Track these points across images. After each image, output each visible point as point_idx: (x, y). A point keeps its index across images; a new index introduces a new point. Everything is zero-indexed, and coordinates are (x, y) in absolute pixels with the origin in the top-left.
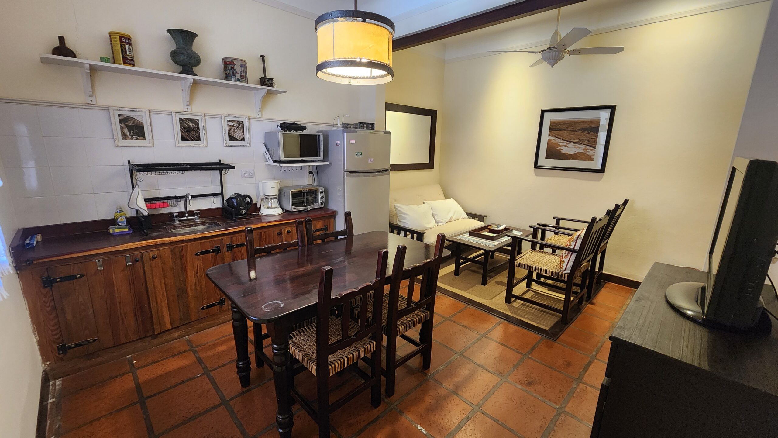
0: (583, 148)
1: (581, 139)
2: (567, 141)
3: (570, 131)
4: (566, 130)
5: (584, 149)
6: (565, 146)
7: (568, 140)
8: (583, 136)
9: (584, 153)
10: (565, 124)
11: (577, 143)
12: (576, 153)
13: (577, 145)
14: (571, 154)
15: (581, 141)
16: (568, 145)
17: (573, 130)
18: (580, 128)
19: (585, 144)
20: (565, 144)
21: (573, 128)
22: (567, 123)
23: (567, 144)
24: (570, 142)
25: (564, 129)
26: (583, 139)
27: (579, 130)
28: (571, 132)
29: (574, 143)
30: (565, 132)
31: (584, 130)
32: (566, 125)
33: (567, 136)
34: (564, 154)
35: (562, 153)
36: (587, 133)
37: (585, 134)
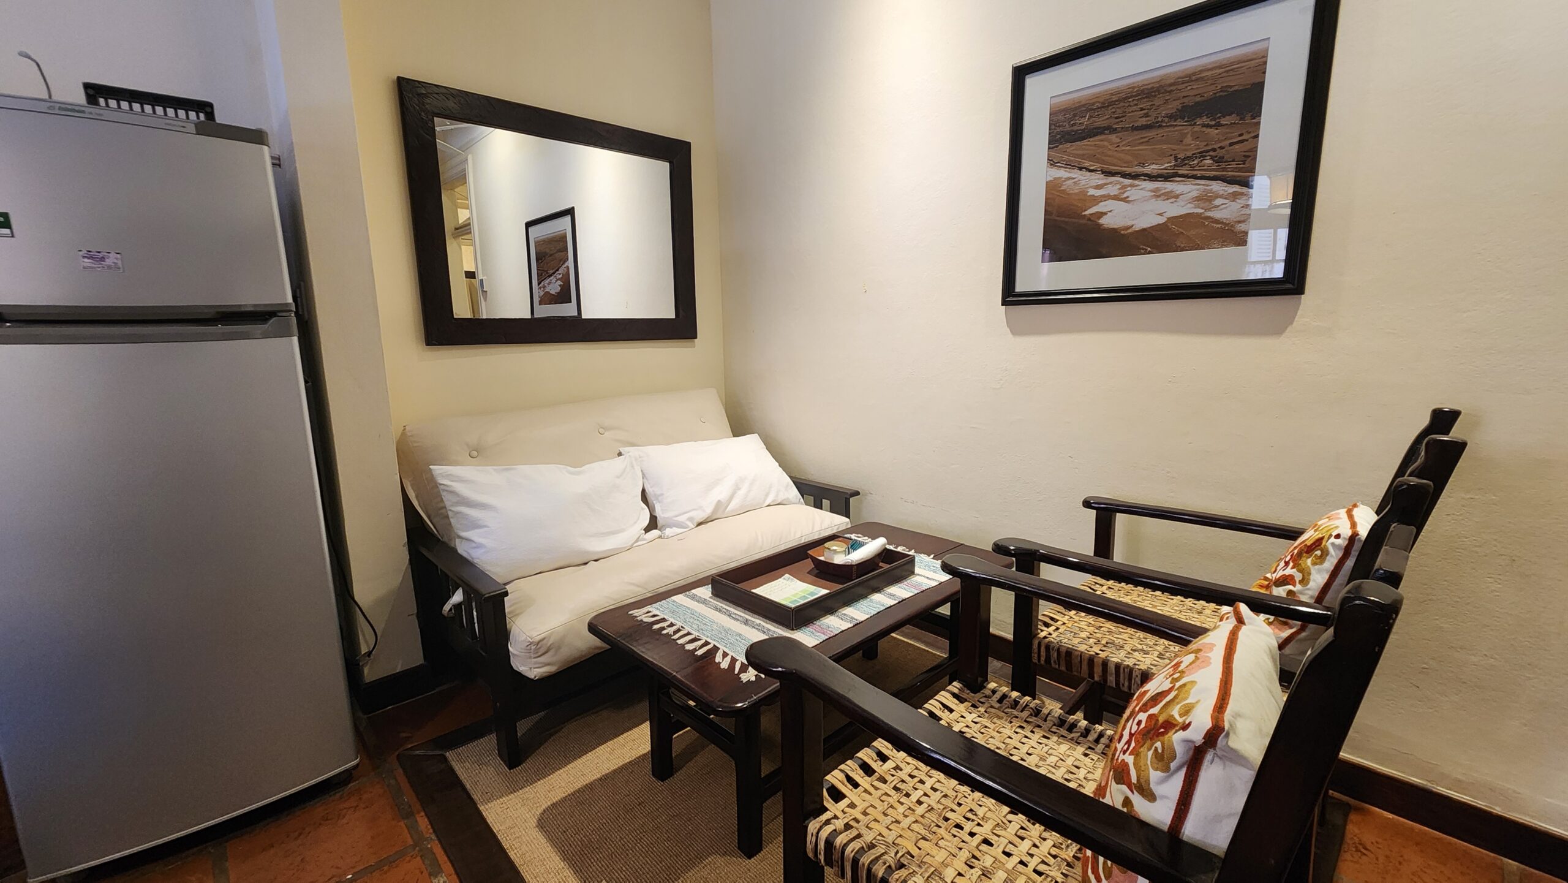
0: (1195, 194)
1: (1181, 156)
2: (1124, 175)
3: (1135, 129)
4: (1113, 131)
5: (1198, 199)
6: (1116, 198)
7: (1128, 170)
8: (1188, 140)
9: (1199, 215)
10: (1111, 104)
11: (1166, 178)
12: (1161, 220)
13: (1169, 186)
14: (1144, 230)
15: (1182, 162)
16: (1131, 193)
17: (1143, 121)
18: (1173, 107)
19: (1199, 173)
20: (1113, 190)
21: (1146, 115)
22: (1115, 98)
23: (1124, 187)
24: (1135, 176)
25: (1105, 128)
26: (1189, 154)
27: (1171, 117)
28: (1137, 135)
29: (1151, 177)
30: (1113, 138)
31: (1190, 112)
32: (1111, 110)
33: (1122, 155)
34: (1114, 231)
35: (1105, 229)
36: (1208, 126)
37: (1197, 129)
